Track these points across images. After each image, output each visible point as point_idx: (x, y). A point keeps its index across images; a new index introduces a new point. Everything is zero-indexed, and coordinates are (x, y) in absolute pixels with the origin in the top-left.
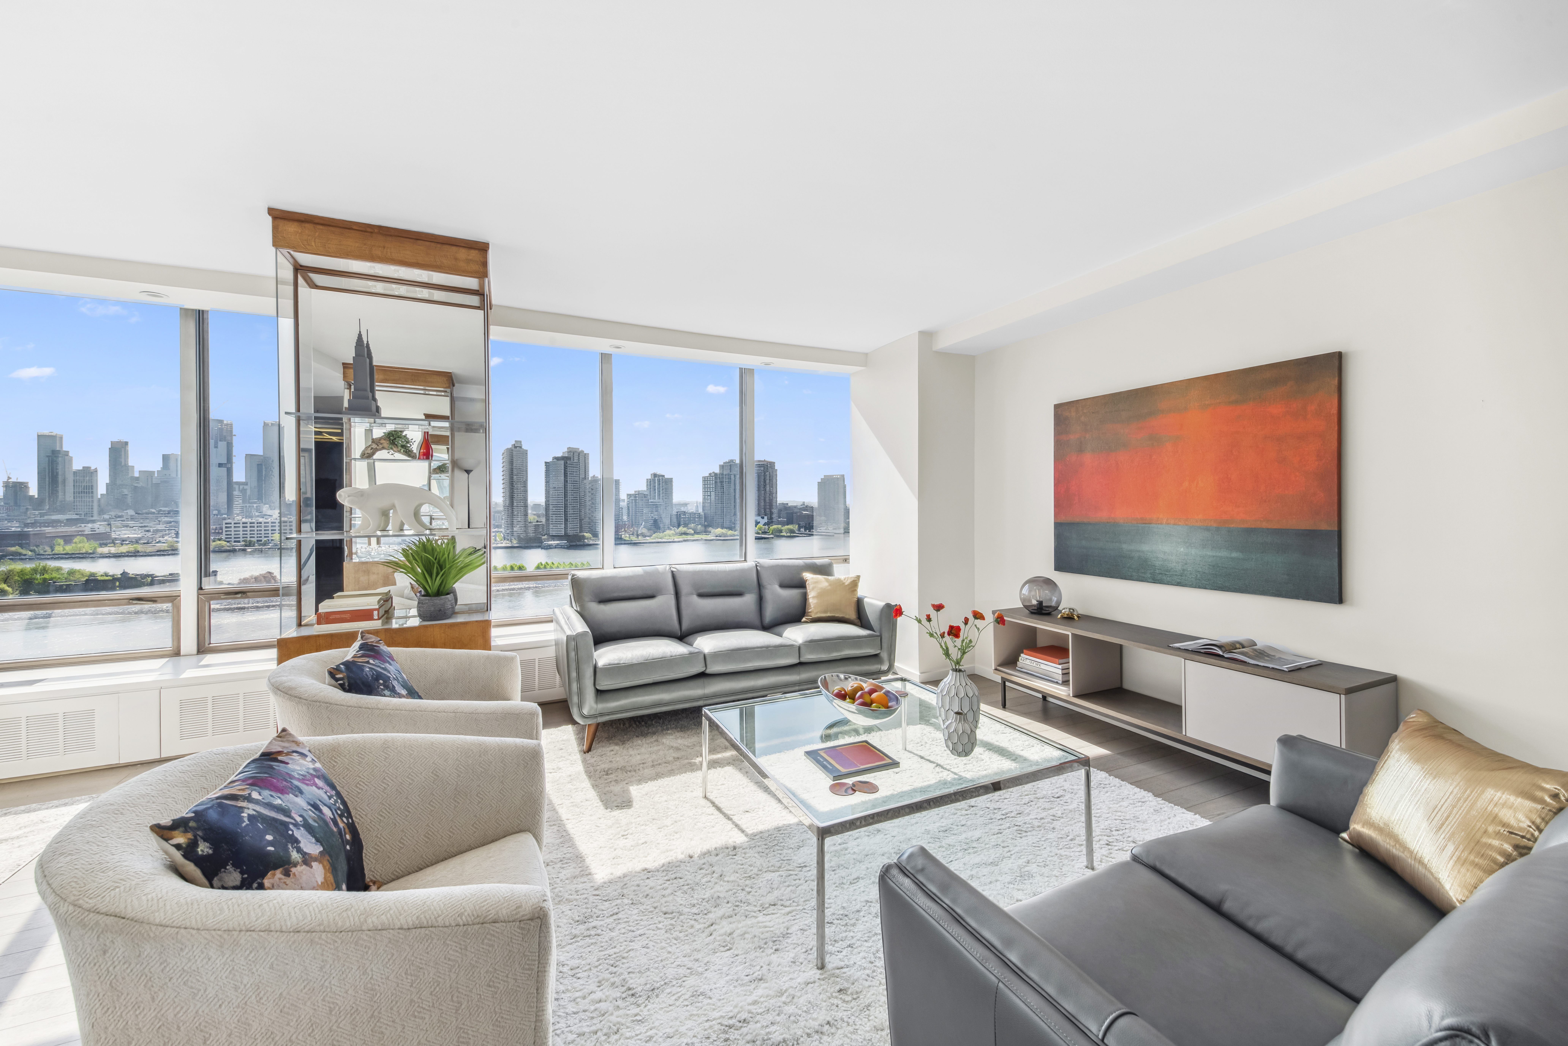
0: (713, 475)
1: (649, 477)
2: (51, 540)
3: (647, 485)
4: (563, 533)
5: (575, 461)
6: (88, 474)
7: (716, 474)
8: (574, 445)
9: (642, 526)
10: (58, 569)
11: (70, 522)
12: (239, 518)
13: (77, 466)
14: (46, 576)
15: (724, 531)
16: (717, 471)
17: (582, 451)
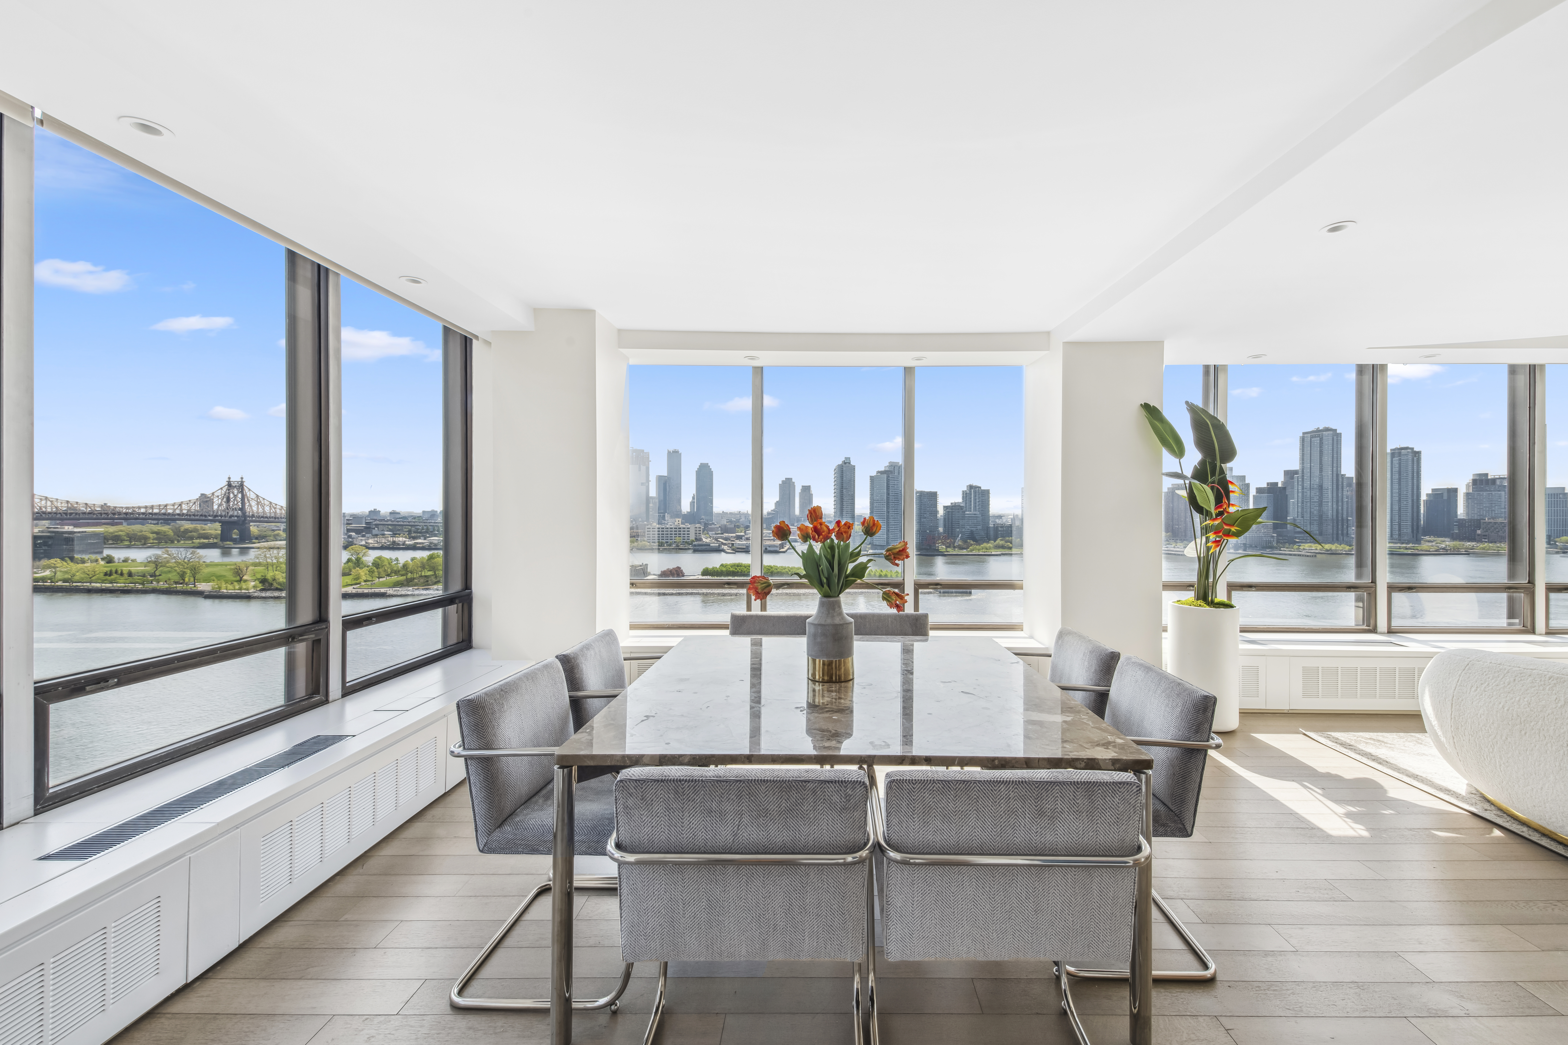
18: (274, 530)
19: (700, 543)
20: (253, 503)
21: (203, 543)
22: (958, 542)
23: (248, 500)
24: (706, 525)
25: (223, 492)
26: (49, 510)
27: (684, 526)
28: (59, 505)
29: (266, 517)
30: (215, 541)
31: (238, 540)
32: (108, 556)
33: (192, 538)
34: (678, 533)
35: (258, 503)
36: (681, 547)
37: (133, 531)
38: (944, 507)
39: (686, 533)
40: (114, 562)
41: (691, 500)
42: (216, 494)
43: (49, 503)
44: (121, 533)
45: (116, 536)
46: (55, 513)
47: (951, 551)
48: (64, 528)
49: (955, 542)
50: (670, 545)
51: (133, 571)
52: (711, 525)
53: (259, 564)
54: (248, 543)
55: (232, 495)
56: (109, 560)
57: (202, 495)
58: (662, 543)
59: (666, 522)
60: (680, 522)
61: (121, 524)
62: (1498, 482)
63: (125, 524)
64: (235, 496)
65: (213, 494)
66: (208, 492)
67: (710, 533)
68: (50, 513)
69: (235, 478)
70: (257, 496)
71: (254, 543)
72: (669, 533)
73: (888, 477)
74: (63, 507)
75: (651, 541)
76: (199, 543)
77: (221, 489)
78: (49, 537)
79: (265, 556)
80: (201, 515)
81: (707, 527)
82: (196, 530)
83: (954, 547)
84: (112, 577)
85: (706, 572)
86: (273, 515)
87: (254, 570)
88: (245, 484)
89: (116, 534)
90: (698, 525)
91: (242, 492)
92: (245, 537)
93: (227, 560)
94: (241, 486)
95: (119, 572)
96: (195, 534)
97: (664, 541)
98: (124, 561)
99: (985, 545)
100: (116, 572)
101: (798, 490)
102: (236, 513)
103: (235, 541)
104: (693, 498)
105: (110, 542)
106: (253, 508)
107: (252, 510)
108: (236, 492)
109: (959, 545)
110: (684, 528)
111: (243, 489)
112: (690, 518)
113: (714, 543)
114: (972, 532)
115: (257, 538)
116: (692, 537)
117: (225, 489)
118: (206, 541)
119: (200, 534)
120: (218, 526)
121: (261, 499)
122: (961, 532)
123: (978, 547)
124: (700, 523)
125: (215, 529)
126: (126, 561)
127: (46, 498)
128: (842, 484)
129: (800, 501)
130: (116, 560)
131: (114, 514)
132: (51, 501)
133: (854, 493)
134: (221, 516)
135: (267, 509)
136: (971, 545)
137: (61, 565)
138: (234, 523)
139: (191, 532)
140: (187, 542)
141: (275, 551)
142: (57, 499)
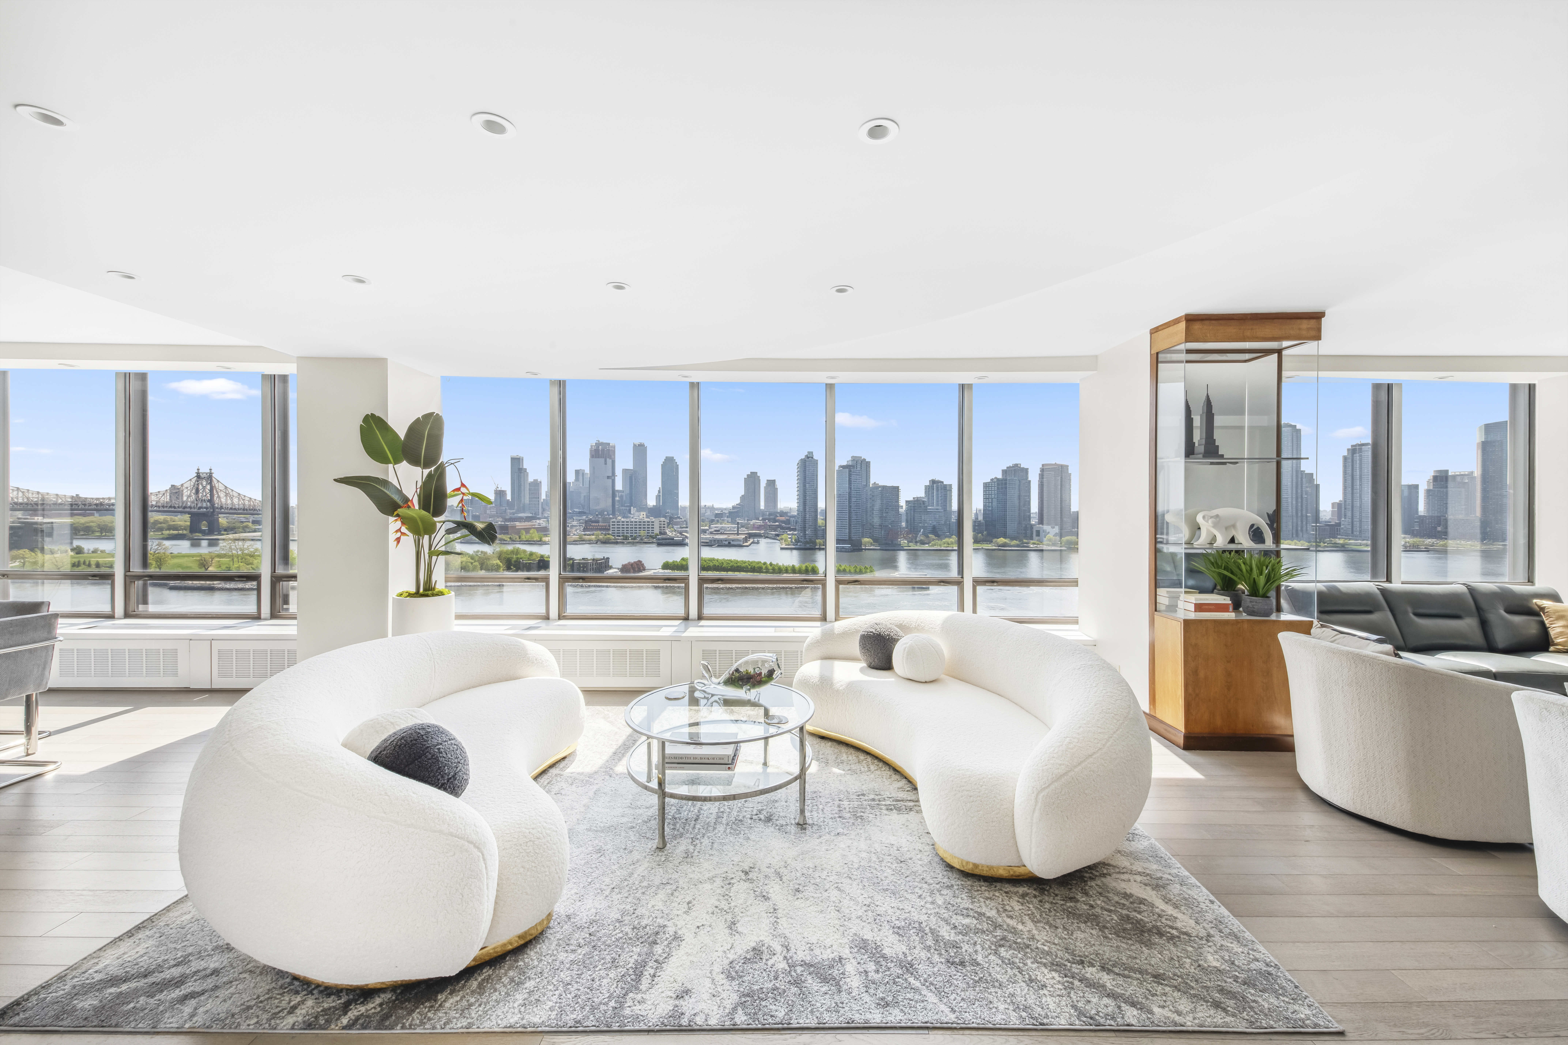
0: (995, 480)
1: (928, 484)
2: (518, 532)
3: (926, 492)
4: (847, 538)
5: (858, 469)
6: (536, 484)
7: (998, 479)
8: (857, 454)
9: (921, 533)
10: (525, 551)
11: (529, 519)
12: (620, 518)
13: (531, 479)
14: (519, 556)
15: (1007, 541)
16: (1000, 476)
17: (865, 460)
18: (242, 522)
19: (664, 536)
20: (222, 495)
21: (172, 534)
22: (920, 537)
23: (217, 491)
24: (671, 518)
25: (192, 484)
26: (20, 500)
27: (649, 520)
28: (30, 495)
29: (235, 509)
30: (185, 532)
31: (207, 531)
32: (78, 547)
33: (161, 529)
34: (642, 526)
35: (227, 495)
36: (646, 540)
37: (104, 521)
38: (907, 502)
39: (650, 526)
40: (83, 553)
41: (657, 493)
42: (185, 485)
43: (20, 494)
44: (92, 524)
45: (88, 527)
46: (27, 504)
47: (913, 546)
48: (34, 519)
49: (916, 537)
50: (635, 539)
51: (100, 562)
52: (676, 518)
53: (224, 556)
54: (216, 535)
55: (200, 487)
56: (79, 551)
57: (172, 486)
58: (626, 536)
59: (632, 516)
60: (645, 516)
61: (93, 515)
62: (1459, 479)
63: (96, 515)
64: (204, 488)
65: (182, 485)
66: (178, 484)
67: (675, 527)
68: (21, 504)
69: (204, 470)
70: (226, 487)
71: (223, 535)
72: (634, 526)
73: (850, 471)
74: (34, 498)
75: (616, 534)
76: (169, 535)
77: (190, 480)
78: (19, 528)
79: (230, 548)
80: (171, 507)
81: (671, 522)
82: (165, 522)
83: (916, 542)
84: (80, 568)
85: (666, 566)
86: (241, 506)
87: (219, 561)
88: (213, 475)
89: (88, 525)
90: (662, 519)
91: (211, 483)
92: (214, 528)
93: (195, 551)
94: (210, 477)
95: (87, 563)
96: (164, 525)
97: (629, 535)
98: (93, 552)
99: (947, 540)
100: (84, 563)
101: (763, 484)
102: (204, 505)
103: (203, 533)
104: (659, 492)
105: (82, 533)
106: (222, 499)
107: (221, 501)
108: (204, 483)
109: (921, 540)
110: (648, 522)
111: (211, 481)
112: (655, 512)
113: (678, 537)
114: (934, 527)
115: (225, 530)
116: (657, 531)
117: (194, 480)
118: (175, 532)
119: (169, 525)
120: (187, 517)
121: (230, 491)
122: (924, 527)
123: (939, 542)
124: (665, 517)
125: (183, 520)
126: (95, 552)
127: (18, 489)
128: (805, 478)
129: (765, 496)
130: (86, 550)
131: (85, 505)
132: (23, 492)
133: (817, 487)
134: (190, 507)
135: (236, 501)
136: (933, 540)
137: (29, 555)
138: (204, 514)
139: (161, 523)
140: (156, 533)
141: (240, 543)
142: (28, 490)
